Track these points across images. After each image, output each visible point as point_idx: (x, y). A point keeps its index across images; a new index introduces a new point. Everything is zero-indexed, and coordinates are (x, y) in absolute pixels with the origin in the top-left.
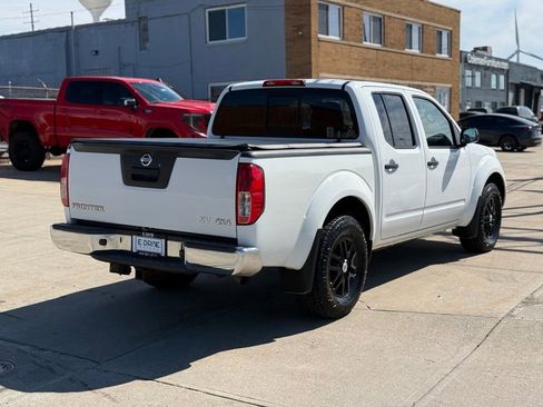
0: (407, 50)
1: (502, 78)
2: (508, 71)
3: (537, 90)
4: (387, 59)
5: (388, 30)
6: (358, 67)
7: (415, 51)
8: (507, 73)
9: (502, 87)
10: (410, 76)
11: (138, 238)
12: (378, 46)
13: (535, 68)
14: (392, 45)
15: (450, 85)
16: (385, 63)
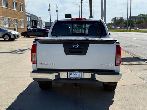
0: (13, 9)
1: (29, 18)
2: (30, 16)
3: (37, 22)
4: (9, 11)
5: (8, 3)
6: (2, 13)
7: (15, 9)
8: (30, 17)
9: (29, 21)
10: (14, 17)
11: (70, 73)
12: (6, 7)
13: (36, 16)
14: (10, 7)
15: (24, 20)
16: (8, 12)
